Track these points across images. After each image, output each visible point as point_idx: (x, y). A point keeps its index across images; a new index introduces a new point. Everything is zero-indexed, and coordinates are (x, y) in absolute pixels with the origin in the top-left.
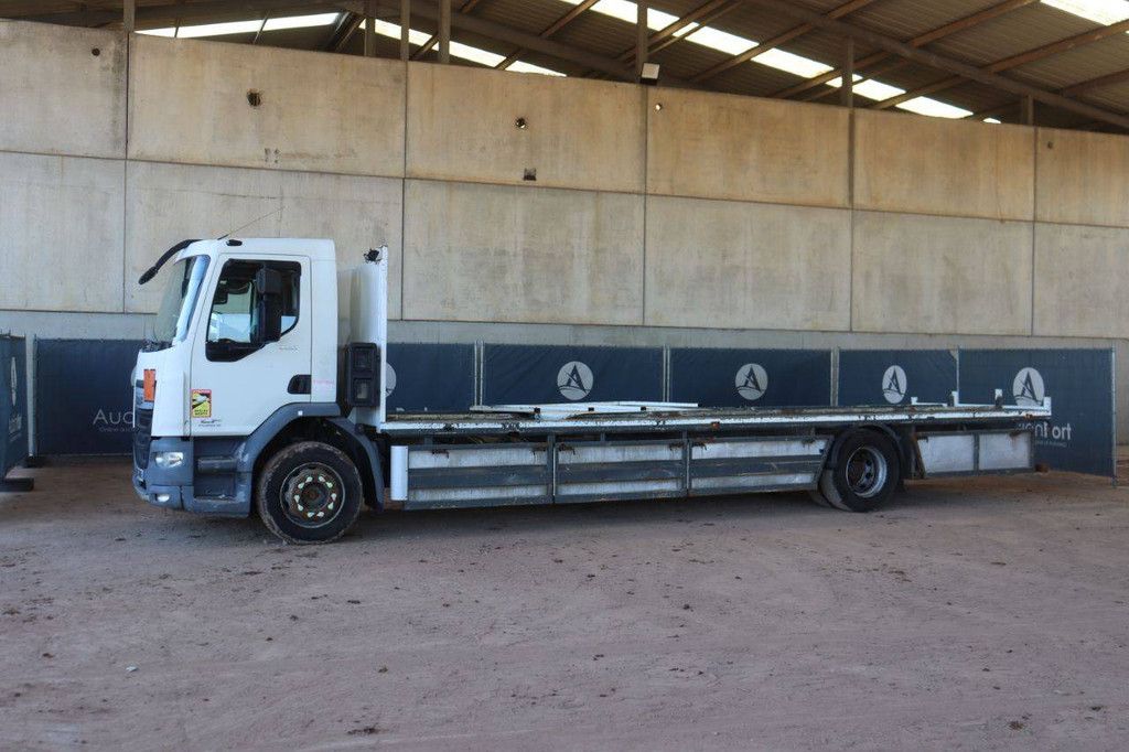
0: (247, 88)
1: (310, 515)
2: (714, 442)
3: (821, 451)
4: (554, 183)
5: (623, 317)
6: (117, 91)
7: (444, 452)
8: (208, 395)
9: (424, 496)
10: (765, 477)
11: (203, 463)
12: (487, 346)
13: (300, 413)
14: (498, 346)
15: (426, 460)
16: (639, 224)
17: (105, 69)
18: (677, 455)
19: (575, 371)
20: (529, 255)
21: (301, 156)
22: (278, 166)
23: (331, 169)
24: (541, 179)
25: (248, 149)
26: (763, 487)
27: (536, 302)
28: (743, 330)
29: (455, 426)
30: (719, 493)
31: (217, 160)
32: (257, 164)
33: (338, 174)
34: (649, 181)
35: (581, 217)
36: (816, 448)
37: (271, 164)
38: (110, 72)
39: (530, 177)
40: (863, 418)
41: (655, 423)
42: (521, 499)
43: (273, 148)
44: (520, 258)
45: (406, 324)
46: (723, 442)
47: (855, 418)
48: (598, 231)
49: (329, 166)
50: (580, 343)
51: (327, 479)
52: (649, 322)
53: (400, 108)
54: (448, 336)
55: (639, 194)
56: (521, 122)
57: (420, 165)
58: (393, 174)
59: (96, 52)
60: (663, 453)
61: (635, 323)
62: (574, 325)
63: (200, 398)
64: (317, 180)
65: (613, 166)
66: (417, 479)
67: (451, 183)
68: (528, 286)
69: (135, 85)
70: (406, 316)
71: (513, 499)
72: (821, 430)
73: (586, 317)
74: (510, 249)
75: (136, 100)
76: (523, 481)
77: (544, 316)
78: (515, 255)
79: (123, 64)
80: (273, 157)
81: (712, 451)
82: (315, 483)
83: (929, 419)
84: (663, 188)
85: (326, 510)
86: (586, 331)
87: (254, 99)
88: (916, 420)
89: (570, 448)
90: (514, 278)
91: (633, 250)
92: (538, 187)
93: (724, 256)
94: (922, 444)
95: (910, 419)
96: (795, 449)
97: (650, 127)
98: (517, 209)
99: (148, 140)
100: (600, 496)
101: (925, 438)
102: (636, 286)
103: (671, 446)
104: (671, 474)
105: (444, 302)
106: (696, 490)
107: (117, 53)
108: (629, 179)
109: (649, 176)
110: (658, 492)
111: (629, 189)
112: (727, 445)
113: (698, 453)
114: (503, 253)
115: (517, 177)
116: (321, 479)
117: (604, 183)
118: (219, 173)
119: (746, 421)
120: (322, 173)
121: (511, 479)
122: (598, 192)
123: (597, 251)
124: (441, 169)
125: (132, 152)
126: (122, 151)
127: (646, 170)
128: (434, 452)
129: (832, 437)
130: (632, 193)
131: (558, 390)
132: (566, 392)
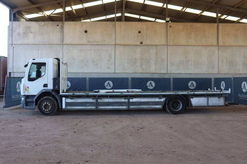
0: (84, 30)
1: (46, 110)
2: (135, 98)
3: (164, 100)
4: (147, 44)
5: (162, 72)
6: (61, 32)
7: (73, 99)
8: (28, 88)
9: (69, 107)
10: (149, 106)
11: (27, 100)
12: (131, 78)
13: (44, 91)
14: (134, 78)
15: (69, 100)
16: (166, 52)
17: (59, 28)
18: (127, 101)
19: (151, 83)
20: (141, 59)
21: (95, 42)
22: (90, 44)
23: (100, 44)
24: (144, 43)
25: (85, 41)
26: (147, 108)
27: (143, 69)
28: (191, 74)
29: (75, 94)
30: (137, 109)
31: (79, 43)
32: (86, 44)
33: (102, 45)
34: (168, 43)
35: (153, 51)
36: (163, 100)
37: (89, 44)
38: (60, 29)
39: (141, 43)
40: (175, 93)
41: (121, 94)
42: (90, 109)
43: (89, 41)
45: (116, 74)
46: (138, 98)
47: (173, 93)
48: (157, 53)
49: (100, 43)
50: (153, 77)
51: (49, 104)
52: (168, 72)
53: (114, 31)
54: (124, 76)
55: (166, 45)
56: (139, 32)
57: (118, 42)
58: (113, 44)
59: (58, 26)
60: (123, 100)
61: (165, 73)
62: (152, 73)
63: (27, 88)
64: (98, 47)
65: (160, 40)
66: (67, 104)
67: (124, 45)
68: (141, 66)
69: (64, 31)
70: (116, 72)
71: (88, 109)
73: (154, 72)
75: (64, 33)
76: (90, 105)
77: (145, 71)
78: (138, 59)
79: (62, 27)
80: (89, 42)
81: (135, 100)
82: (46, 104)
83: (194, 93)
84: (172, 44)
85: (49, 110)
86: (154, 75)
87: (86, 32)
88: (190, 94)
89: (101, 99)
90: (138, 64)
91: (165, 57)
92: (143, 45)
93: (186, 58)
94: (192, 99)
95: (188, 93)
96: (157, 100)
97: (168, 31)
98: (139, 50)
99: (66, 41)
100: (108, 109)
101: (193, 98)
102: (166, 65)
103: (125, 99)
104: (125, 105)
105: (123, 69)
106: (131, 108)
107: (61, 26)
108: (163, 42)
110: (121, 108)
111: (164, 44)
112: (139, 99)
113: (131, 100)
114: (136, 59)
115: (139, 43)
116: (48, 103)
117: (158, 43)
118: (80, 46)
119: (143, 94)
120: (99, 45)
121: (88, 105)
122: (156, 45)
123: (156, 58)
124: (122, 42)
125: (64, 43)
126: (62, 44)
127: (167, 40)
128: (71, 99)
129: (166, 97)
130: (164, 45)
131: (147, 87)
132: (149, 87)
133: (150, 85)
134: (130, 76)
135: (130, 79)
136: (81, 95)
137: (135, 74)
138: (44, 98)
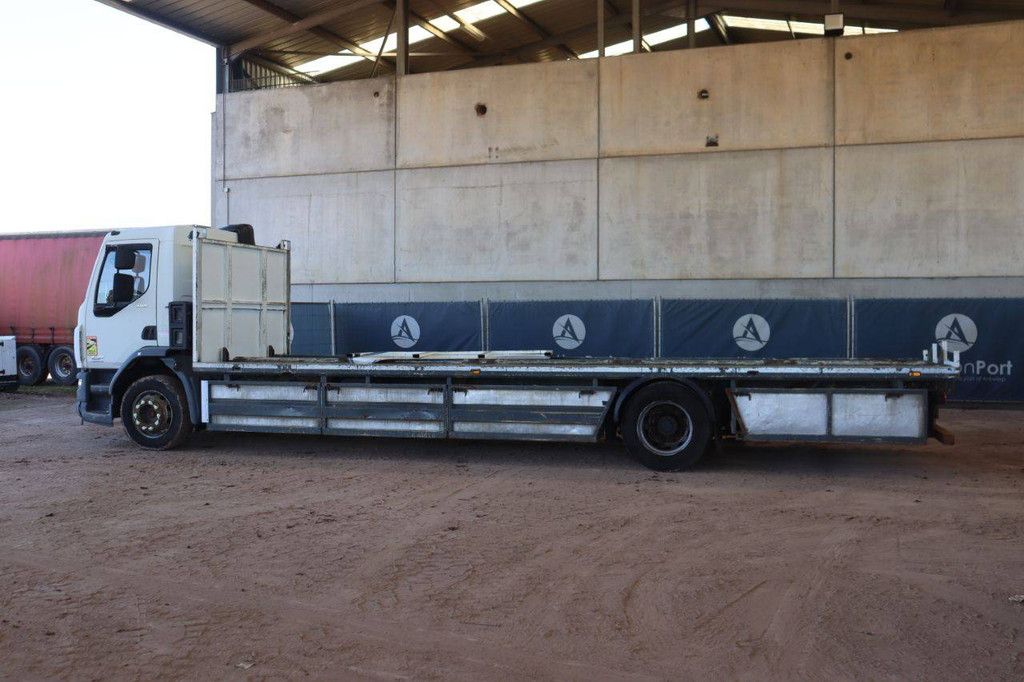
0: (475, 102)
1: (144, 428)
2: (475, 389)
3: (604, 403)
4: (736, 146)
5: (810, 270)
6: (389, 120)
8: (95, 340)
9: (223, 421)
10: (536, 427)
11: (93, 387)
12: (664, 301)
13: (140, 354)
14: (675, 301)
15: (222, 393)
16: (827, 177)
17: (381, 105)
18: (439, 399)
19: (751, 323)
20: (712, 216)
21: (515, 149)
22: (498, 161)
23: (539, 158)
24: (723, 144)
25: (476, 150)
26: (532, 435)
27: (720, 259)
29: (241, 366)
30: (482, 437)
31: (455, 161)
32: (482, 161)
33: (543, 161)
34: (837, 133)
35: (764, 177)
36: (599, 399)
37: (493, 159)
38: (385, 107)
39: (712, 143)
40: (655, 370)
41: (413, 369)
42: (294, 428)
43: (494, 148)
44: (704, 220)
45: (603, 284)
46: (489, 389)
47: (646, 370)
48: (782, 189)
49: (538, 156)
50: (766, 296)
51: (154, 403)
52: (839, 273)
53: (594, 99)
55: (826, 146)
56: (703, 95)
57: (611, 145)
58: (588, 155)
59: (377, 94)
60: (424, 397)
61: (824, 276)
62: (758, 279)
63: (91, 343)
64: (529, 168)
65: (801, 123)
66: (217, 406)
67: (637, 157)
68: (712, 245)
69: (401, 113)
70: (602, 277)
71: (288, 428)
72: (605, 382)
73: (770, 272)
74: (694, 212)
75: (402, 124)
76: (299, 414)
77: (728, 272)
78: (699, 216)
79: (393, 99)
80: (494, 153)
81: (473, 397)
83: (750, 373)
84: (855, 136)
85: (154, 426)
86: (773, 285)
87: (482, 110)
88: (731, 373)
89: (338, 389)
90: (698, 238)
91: (821, 202)
92: (721, 152)
93: (929, 201)
94: (743, 403)
95: (723, 372)
96: (572, 399)
97: (838, 78)
98: (701, 174)
99: (409, 154)
100: (363, 431)
101: (746, 394)
102: (825, 240)
103: (432, 390)
104: (431, 416)
105: (634, 264)
106: (457, 433)
107: (390, 93)
108: (816, 133)
109: (838, 127)
110: (417, 432)
111: (817, 142)
112: (492, 392)
113: (459, 398)
114: (687, 216)
115: (701, 145)
116: (150, 402)
117: (785, 138)
118: (456, 172)
119: (510, 369)
120: (531, 162)
121: (285, 412)
122: (782, 150)
123: (782, 207)
124: (630, 147)
125: (398, 166)
126: (393, 167)
127: (834, 122)
128: (230, 386)
129: (615, 389)
130: (820, 146)
131: (732, 341)
132: (741, 344)
133: (749, 335)
134: (656, 294)
135: (657, 307)
136: (263, 369)
137: (686, 285)
138: (142, 380)
